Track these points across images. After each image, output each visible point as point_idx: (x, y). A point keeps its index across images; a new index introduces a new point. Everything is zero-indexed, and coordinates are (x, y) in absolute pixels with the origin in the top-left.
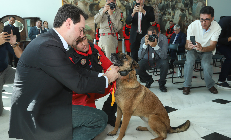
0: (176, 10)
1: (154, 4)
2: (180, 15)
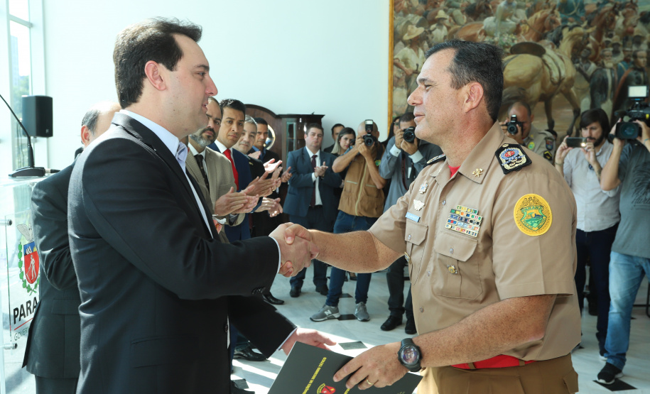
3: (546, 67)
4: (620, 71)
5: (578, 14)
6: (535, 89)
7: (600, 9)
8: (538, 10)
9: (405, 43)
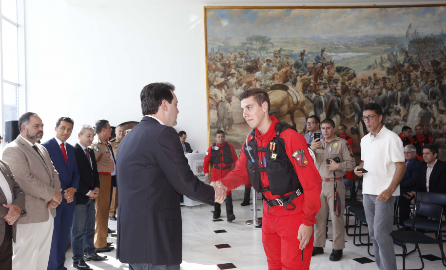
0: (411, 105)
1: (366, 96)
2: (420, 115)
3: (289, 96)
4: (328, 97)
5: (304, 69)
6: (285, 108)
7: (315, 66)
8: (283, 68)
9: (215, 87)
